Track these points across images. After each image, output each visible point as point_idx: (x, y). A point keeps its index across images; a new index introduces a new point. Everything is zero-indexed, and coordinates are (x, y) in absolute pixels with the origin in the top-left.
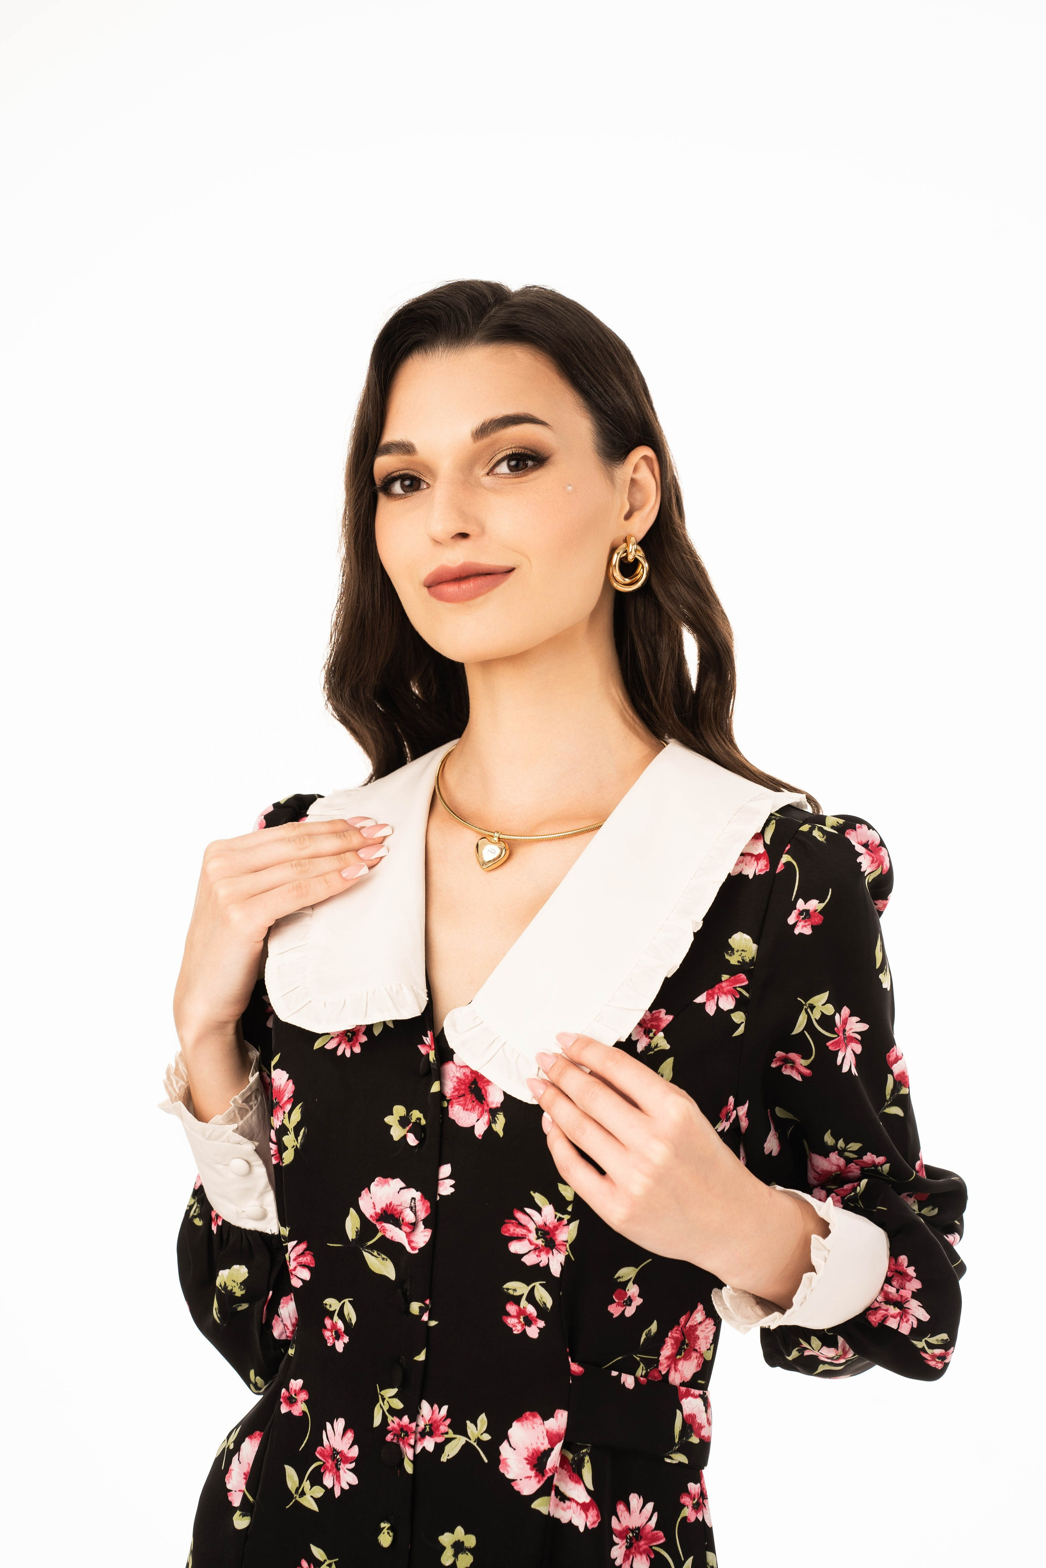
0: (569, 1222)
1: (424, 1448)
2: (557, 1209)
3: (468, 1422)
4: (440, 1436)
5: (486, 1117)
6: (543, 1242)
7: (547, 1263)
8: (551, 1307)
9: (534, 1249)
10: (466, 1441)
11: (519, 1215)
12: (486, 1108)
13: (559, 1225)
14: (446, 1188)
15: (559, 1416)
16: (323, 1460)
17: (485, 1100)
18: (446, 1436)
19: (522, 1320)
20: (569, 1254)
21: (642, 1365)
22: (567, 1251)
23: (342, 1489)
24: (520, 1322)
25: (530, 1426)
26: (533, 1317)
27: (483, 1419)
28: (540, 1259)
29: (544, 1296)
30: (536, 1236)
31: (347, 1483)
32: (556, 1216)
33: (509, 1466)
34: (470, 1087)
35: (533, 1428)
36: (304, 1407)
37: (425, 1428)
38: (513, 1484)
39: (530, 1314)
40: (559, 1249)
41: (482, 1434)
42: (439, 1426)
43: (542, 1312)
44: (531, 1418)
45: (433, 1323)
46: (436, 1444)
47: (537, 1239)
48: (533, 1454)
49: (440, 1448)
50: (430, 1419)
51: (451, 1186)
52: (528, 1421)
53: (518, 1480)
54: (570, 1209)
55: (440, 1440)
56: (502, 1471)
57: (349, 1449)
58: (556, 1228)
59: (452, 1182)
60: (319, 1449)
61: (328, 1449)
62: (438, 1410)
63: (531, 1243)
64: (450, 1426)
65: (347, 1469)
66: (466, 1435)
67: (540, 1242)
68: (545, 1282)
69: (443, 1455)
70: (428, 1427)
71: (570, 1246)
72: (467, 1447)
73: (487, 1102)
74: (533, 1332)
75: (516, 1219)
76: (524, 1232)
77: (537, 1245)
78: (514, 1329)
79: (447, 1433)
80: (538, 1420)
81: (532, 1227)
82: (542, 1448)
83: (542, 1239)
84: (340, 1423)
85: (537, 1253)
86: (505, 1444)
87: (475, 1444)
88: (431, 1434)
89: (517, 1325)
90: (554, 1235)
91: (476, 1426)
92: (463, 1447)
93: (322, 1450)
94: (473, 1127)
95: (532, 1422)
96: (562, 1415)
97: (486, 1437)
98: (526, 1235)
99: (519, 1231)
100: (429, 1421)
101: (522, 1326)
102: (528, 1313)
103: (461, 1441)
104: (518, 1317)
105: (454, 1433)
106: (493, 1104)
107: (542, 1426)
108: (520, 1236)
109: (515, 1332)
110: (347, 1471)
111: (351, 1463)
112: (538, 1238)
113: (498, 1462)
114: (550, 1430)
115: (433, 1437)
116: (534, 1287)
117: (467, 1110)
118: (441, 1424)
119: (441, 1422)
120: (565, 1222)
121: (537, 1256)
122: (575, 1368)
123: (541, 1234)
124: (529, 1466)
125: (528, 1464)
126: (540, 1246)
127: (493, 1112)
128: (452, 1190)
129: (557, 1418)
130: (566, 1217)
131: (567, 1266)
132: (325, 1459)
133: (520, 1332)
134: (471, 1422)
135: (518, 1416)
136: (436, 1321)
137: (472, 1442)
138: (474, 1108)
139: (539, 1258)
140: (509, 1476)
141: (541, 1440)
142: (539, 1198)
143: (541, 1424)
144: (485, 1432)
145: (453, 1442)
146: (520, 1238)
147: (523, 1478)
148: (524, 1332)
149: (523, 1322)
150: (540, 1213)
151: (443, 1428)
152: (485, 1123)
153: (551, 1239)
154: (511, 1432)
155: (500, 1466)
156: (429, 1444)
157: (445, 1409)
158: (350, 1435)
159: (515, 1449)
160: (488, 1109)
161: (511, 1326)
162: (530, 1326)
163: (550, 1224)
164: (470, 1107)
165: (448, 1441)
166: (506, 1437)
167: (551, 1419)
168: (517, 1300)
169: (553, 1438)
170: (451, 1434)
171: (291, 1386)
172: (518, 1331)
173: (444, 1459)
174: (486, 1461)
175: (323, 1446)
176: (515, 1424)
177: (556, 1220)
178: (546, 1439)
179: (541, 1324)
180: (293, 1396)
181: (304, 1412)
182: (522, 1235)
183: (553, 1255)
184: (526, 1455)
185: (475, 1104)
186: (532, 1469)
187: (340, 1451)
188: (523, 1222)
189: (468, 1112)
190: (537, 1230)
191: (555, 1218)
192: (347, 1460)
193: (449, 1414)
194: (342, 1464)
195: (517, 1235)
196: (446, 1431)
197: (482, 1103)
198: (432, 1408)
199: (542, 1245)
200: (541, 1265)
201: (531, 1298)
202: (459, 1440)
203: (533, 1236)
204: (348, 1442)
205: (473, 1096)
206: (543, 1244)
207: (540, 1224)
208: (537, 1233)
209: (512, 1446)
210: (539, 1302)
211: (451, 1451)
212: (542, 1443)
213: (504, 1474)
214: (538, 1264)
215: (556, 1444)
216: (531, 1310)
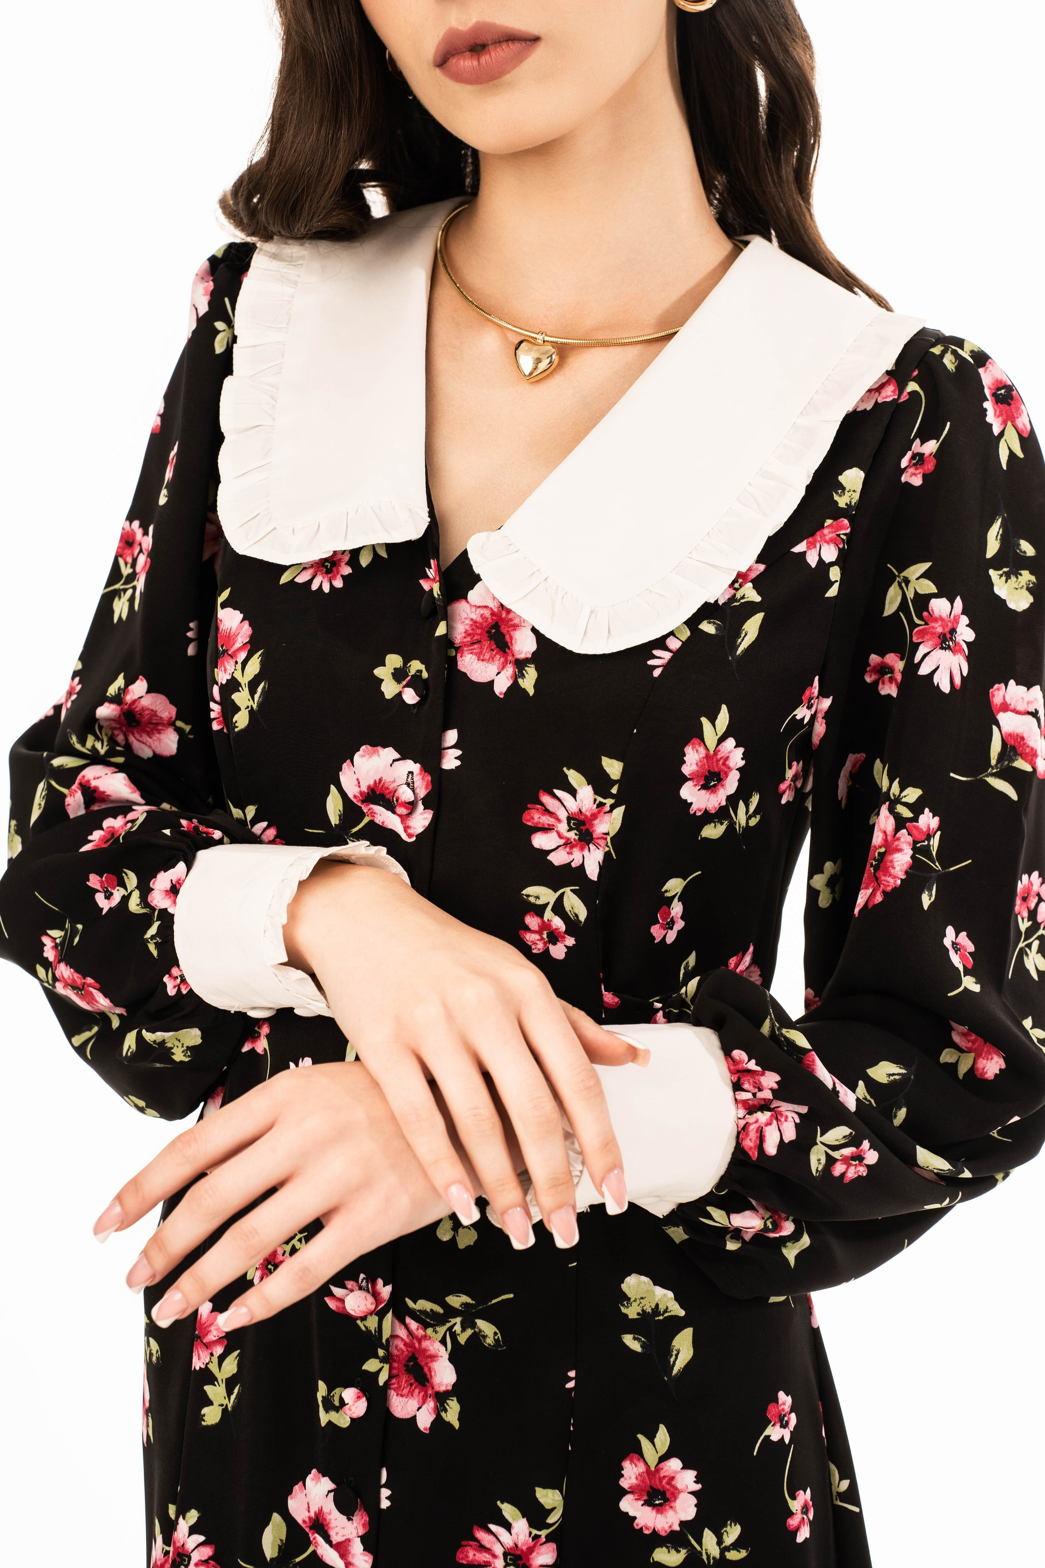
0: (613, 807)
2: (596, 792)
5: (510, 670)
6: (576, 834)
7: (580, 862)
8: (585, 919)
11: (546, 799)
12: (510, 658)
13: (599, 812)
14: (451, 761)
17: (509, 648)
19: (545, 934)
20: (610, 850)
22: (608, 846)
24: (543, 937)
26: (559, 932)
29: (575, 905)
30: (566, 827)
32: (595, 800)
34: (489, 632)
36: (265, 1043)
39: (556, 929)
40: (598, 844)
43: (571, 926)
47: (569, 831)
51: (456, 758)
54: (614, 790)
58: (594, 816)
59: (459, 753)
63: (559, 836)
67: (572, 835)
68: (577, 888)
71: (611, 839)
73: (512, 651)
74: (559, 948)
75: (542, 804)
76: (551, 821)
77: (568, 839)
78: (534, 945)
81: (562, 815)
83: (576, 831)
85: (568, 850)
89: (539, 940)
90: (592, 825)
94: (492, 682)
98: (553, 825)
99: (546, 820)
101: (546, 941)
102: (553, 927)
104: (540, 931)
106: (520, 654)
108: (547, 827)
109: (535, 949)
112: (570, 829)
116: (561, 895)
117: (483, 660)
120: (607, 808)
121: (568, 853)
122: (608, 998)
123: (574, 824)
126: (572, 840)
127: (520, 665)
128: (458, 763)
130: (609, 802)
131: (606, 866)
133: (542, 948)
138: (493, 659)
139: (570, 856)
142: (574, 777)
146: (546, 830)
148: (547, 948)
149: (547, 937)
150: (574, 796)
152: (509, 677)
153: (587, 830)
160: (513, 660)
161: (531, 942)
162: (553, 944)
163: (586, 811)
164: (488, 657)
168: (539, 910)
177: (595, 806)
179: (569, 941)
180: (257, 1029)
181: (265, 1049)
182: (549, 825)
183: (589, 851)
185: (494, 653)
188: (551, 809)
189: (485, 663)
190: (569, 819)
191: (594, 803)
195: (542, 824)
197: (505, 652)
199: (574, 839)
200: (573, 865)
201: (558, 909)
203: (563, 827)
205: (493, 642)
206: (577, 837)
207: (572, 811)
208: (569, 824)
210: (568, 913)
214: (569, 864)
216: (557, 923)
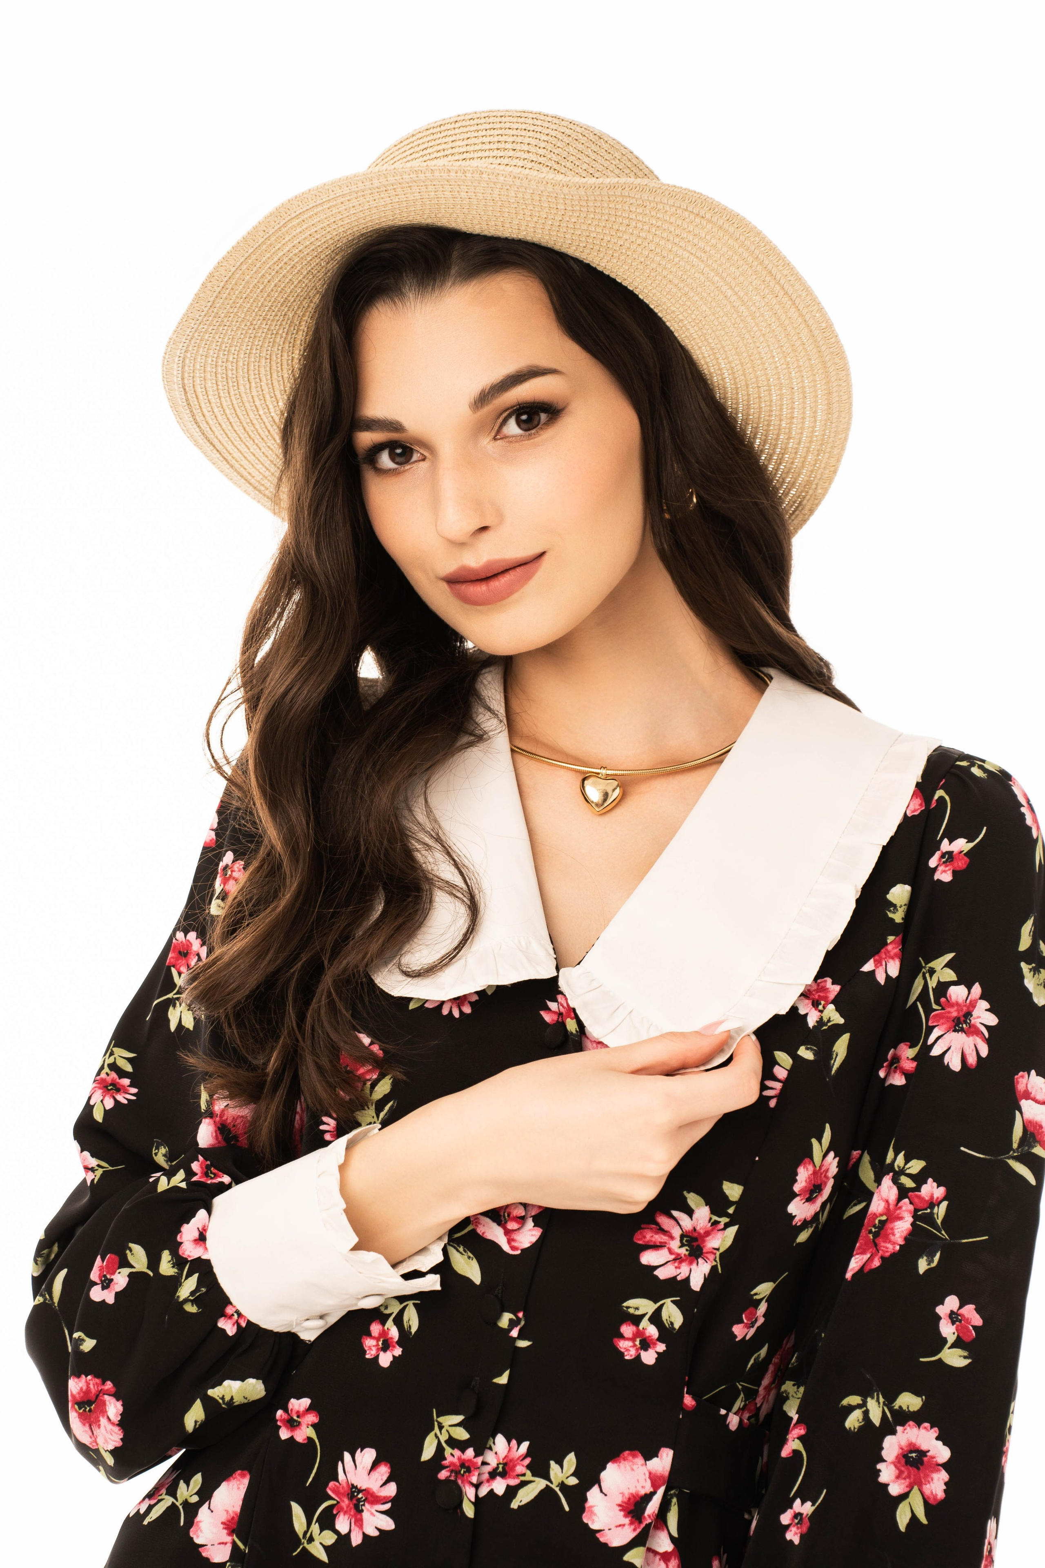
0: (726, 1226)
1: (492, 1491)
2: (713, 1212)
3: (552, 1463)
4: (514, 1478)
6: (687, 1250)
7: (687, 1275)
8: (680, 1327)
9: (675, 1260)
10: (547, 1485)
11: (662, 1220)
13: (713, 1230)
15: (664, 1455)
16: (336, 1498)
18: (522, 1478)
19: (637, 1343)
20: (716, 1265)
21: (742, 1395)
22: (716, 1261)
23: (365, 1536)
24: (635, 1345)
25: (628, 1468)
26: (652, 1339)
27: (571, 1459)
28: (678, 1271)
29: (673, 1315)
30: (679, 1244)
31: (376, 1528)
32: (711, 1219)
33: (595, 1515)
35: (633, 1469)
36: (311, 1433)
37: (497, 1468)
38: (598, 1535)
39: (649, 1337)
40: (706, 1259)
41: (567, 1478)
42: (515, 1466)
43: (665, 1333)
44: (630, 1458)
45: (523, 1344)
46: (508, 1486)
47: (680, 1247)
48: (629, 1499)
49: (511, 1492)
50: (506, 1457)
52: (626, 1462)
53: (607, 1531)
54: (731, 1210)
55: (513, 1482)
56: (585, 1521)
57: (381, 1486)
58: (708, 1234)
60: (332, 1484)
61: (345, 1485)
62: (516, 1446)
63: (671, 1252)
64: (528, 1467)
65: (377, 1511)
66: (547, 1477)
67: (683, 1251)
68: (678, 1298)
69: (514, 1501)
70: (501, 1466)
71: (720, 1254)
72: (547, 1492)
74: (649, 1358)
75: (657, 1224)
76: (664, 1238)
77: (678, 1255)
78: (626, 1353)
79: (524, 1475)
80: (640, 1460)
81: (677, 1232)
82: (643, 1492)
83: (687, 1248)
84: (368, 1455)
86: (595, 1489)
87: (557, 1489)
88: (504, 1475)
89: (631, 1349)
90: (705, 1242)
91: (562, 1467)
92: (542, 1492)
93: (335, 1485)
95: (631, 1463)
96: (667, 1454)
97: (573, 1481)
98: (666, 1243)
99: (659, 1238)
100: (503, 1459)
101: (637, 1350)
102: (647, 1334)
103: (540, 1484)
104: (633, 1339)
105: (533, 1475)
107: (644, 1467)
108: (659, 1244)
109: (626, 1358)
110: (378, 1514)
111: (384, 1503)
112: (682, 1245)
113: (582, 1509)
114: (653, 1472)
115: (506, 1479)
116: (662, 1306)
118: (518, 1464)
119: (519, 1461)
120: (721, 1226)
121: (676, 1268)
122: (688, 1401)
123: (686, 1241)
124: (622, 1513)
125: (620, 1510)
126: (683, 1256)
129: (662, 1457)
130: (724, 1220)
131: (710, 1279)
132: (339, 1498)
133: (633, 1357)
134: (556, 1463)
135: (614, 1456)
136: (529, 1341)
137: (553, 1486)
140: (594, 1526)
141: (642, 1483)
142: (693, 1199)
143: (642, 1465)
144: (573, 1475)
145: (530, 1486)
146: (656, 1247)
147: (613, 1527)
148: (638, 1357)
149: (639, 1346)
150: (691, 1217)
151: (520, 1469)
153: (698, 1246)
154: (604, 1475)
155: (584, 1515)
156: (499, 1487)
157: (525, 1445)
158: (384, 1471)
159: (606, 1495)
161: (622, 1350)
162: (646, 1350)
163: (701, 1229)
165: (524, 1484)
166: (597, 1481)
167: (655, 1459)
168: (636, 1320)
169: (655, 1481)
170: (529, 1476)
171: (290, 1406)
172: (631, 1356)
173: (515, 1505)
174: (567, 1508)
175: (337, 1480)
176: (610, 1466)
177: (710, 1224)
178: (649, 1482)
179: (661, 1347)
180: (295, 1418)
181: (310, 1439)
182: (661, 1243)
183: (697, 1265)
184: (619, 1500)
186: (626, 1516)
187: (364, 1488)
188: (666, 1227)
190: (682, 1237)
191: (710, 1222)
192: (374, 1499)
193: (529, 1453)
194: (366, 1504)
195: (655, 1242)
196: (523, 1472)
198: (509, 1444)
199: (685, 1255)
200: (679, 1278)
201: (656, 1318)
202: (539, 1483)
203: (675, 1244)
204: (380, 1478)
206: (687, 1253)
207: (687, 1229)
208: (681, 1241)
209: (604, 1491)
210: (665, 1322)
211: (525, 1496)
212: (642, 1487)
213: (587, 1524)
214: (675, 1277)
215: (659, 1487)
216: (652, 1331)
